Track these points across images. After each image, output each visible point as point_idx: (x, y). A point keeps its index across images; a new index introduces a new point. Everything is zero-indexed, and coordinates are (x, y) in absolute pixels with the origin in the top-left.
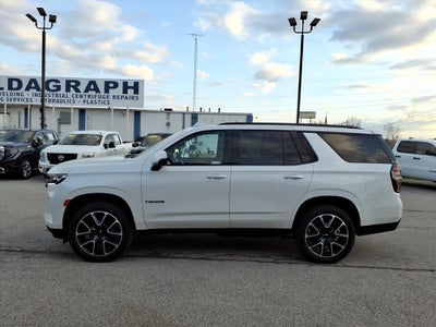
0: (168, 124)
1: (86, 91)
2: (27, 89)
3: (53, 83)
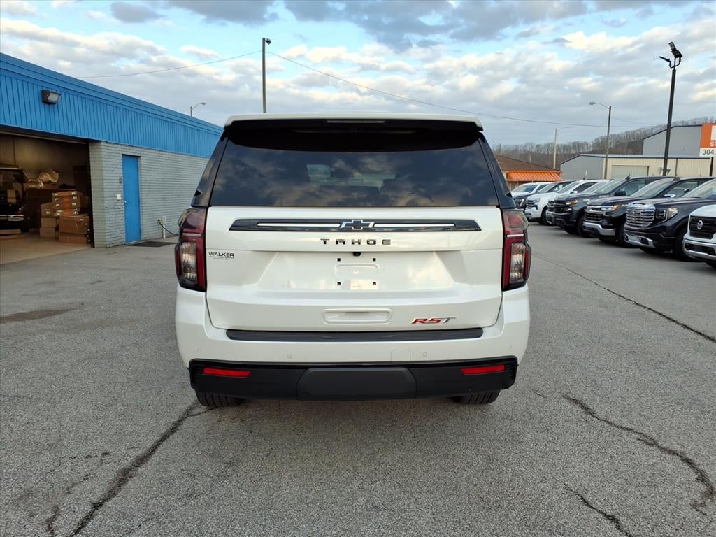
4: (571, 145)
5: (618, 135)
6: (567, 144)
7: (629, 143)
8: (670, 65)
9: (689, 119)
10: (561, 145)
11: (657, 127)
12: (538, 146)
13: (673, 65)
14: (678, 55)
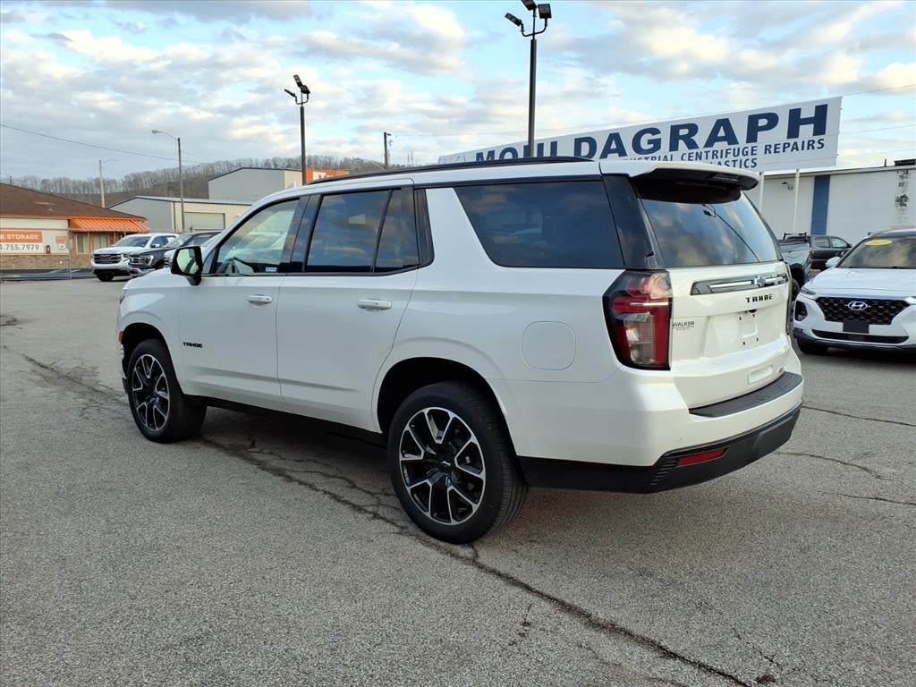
0: (902, 201)
1: (709, 143)
2: (604, 156)
3: (648, 136)
4: (94, 183)
5: (154, 173)
6: (87, 181)
7: (169, 183)
8: (296, 100)
9: (234, 159)
10: (79, 182)
11: (199, 166)
12: (44, 182)
13: (299, 101)
14: (305, 91)
